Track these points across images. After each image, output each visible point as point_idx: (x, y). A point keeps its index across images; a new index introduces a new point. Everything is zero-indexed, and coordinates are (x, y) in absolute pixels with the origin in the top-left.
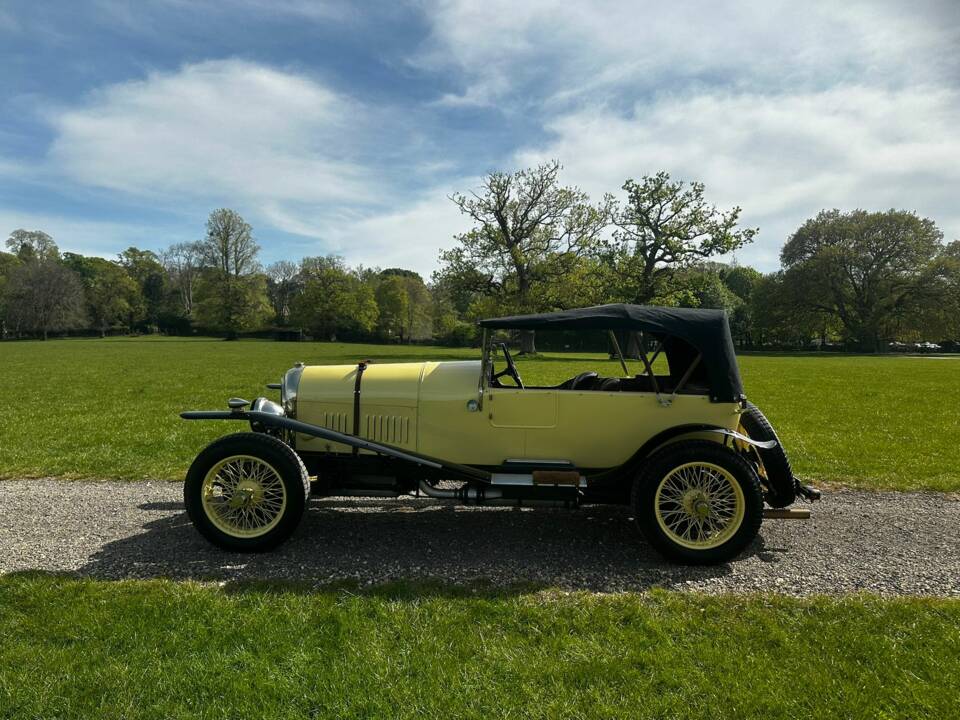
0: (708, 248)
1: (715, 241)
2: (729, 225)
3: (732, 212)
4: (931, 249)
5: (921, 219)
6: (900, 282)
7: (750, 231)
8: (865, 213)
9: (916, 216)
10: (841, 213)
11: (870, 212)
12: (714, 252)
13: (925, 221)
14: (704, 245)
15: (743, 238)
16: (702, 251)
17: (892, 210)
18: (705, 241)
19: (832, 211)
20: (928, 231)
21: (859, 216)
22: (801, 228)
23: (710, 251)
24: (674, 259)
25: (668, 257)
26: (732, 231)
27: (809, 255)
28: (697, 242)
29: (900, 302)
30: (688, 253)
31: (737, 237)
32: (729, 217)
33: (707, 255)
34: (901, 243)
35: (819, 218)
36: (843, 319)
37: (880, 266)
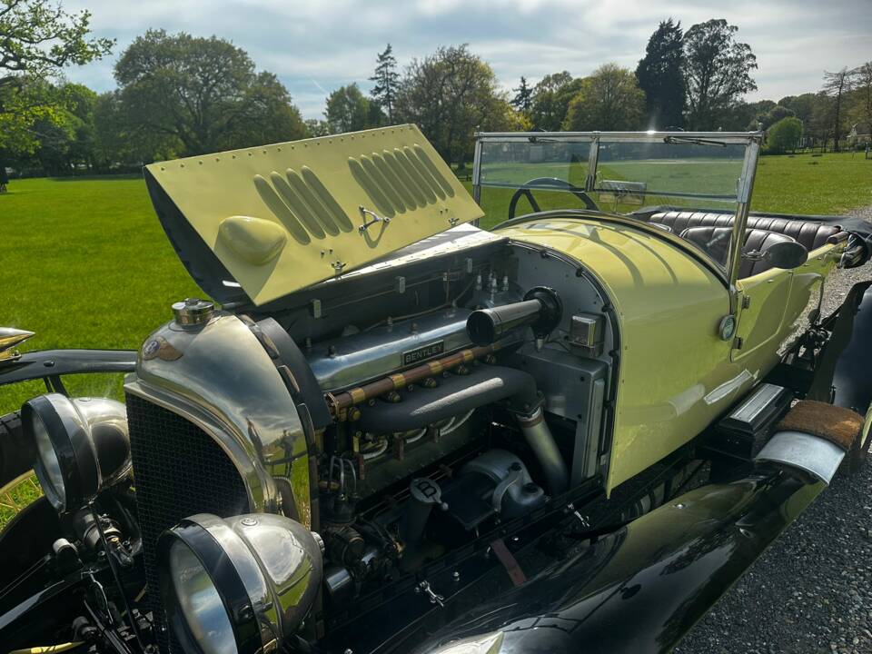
0: (61, 57)
1: (70, 49)
2: (81, 31)
3: (82, 15)
4: (248, 77)
5: (237, 49)
6: (229, 106)
7: (106, 42)
8: (189, 37)
9: (233, 45)
10: (169, 34)
11: (194, 37)
12: (69, 61)
13: (240, 50)
14: (56, 50)
15: (100, 48)
16: (54, 59)
17: (214, 37)
18: (56, 47)
19: (159, 31)
20: (243, 60)
21: (185, 40)
22: (132, 46)
23: (64, 60)
24: (22, 67)
25: (12, 64)
26: (86, 39)
27: (142, 75)
28: (46, 47)
29: (230, 125)
30: (37, 61)
31: (93, 47)
32: (79, 22)
33: (61, 65)
34: (224, 69)
35: (147, 37)
36: (184, 141)
37: (210, 90)
